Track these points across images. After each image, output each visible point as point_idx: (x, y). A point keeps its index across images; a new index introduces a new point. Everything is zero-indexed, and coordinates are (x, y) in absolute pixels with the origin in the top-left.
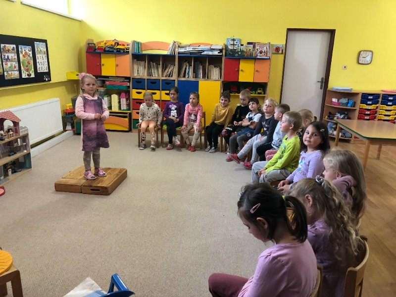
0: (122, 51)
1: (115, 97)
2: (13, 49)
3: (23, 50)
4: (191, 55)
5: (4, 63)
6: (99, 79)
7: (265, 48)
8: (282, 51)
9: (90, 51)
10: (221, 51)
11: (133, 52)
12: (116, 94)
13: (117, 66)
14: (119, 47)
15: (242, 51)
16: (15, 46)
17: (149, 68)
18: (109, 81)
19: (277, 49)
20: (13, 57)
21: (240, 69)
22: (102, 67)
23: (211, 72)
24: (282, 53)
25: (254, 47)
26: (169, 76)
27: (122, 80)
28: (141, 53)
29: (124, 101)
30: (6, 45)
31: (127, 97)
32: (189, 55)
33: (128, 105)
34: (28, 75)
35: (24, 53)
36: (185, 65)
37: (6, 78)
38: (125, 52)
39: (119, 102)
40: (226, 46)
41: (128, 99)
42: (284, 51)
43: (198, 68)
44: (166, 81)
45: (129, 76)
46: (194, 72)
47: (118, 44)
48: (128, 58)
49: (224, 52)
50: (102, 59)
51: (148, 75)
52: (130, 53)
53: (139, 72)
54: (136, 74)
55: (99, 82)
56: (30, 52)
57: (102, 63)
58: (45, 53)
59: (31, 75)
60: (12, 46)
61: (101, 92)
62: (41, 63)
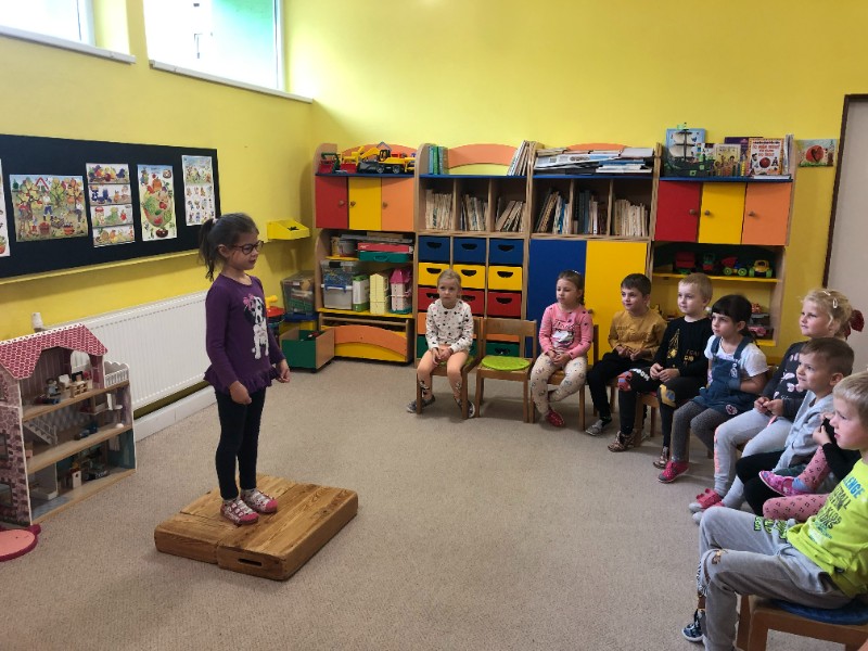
0: (396, 171)
1: (377, 281)
2: (121, 174)
3: (150, 177)
4: (569, 176)
5: (92, 209)
6: (344, 237)
7: (777, 153)
8: (830, 157)
9: (327, 171)
10: (649, 162)
11: (425, 174)
12: (382, 273)
13: (385, 206)
14: (391, 160)
15: (709, 163)
16: (125, 167)
17: (462, 210)
18: (366, 241)
19: (815, 154)
20: (120, 194)
21: (703, 210)
22: (352, 211)
24: (830, 164)
25: (744, 150)
26: (510, 230)
27: (396, 240)
28: (443, 173)
29: (398, 290)
30: (104, 166)
31: (407, 281)
32: (563, 176)
33: (409, 300)
34: (159, 234)
35: (150, 182)
36: (553, 202)
37: (96, 244)
38: (404, 172)
39: (389, 293)
40: (664, 151)
41: (407, 286)
42: (835, 158)
43: (587, 209)
44: (502, 243)
45: (412, 230)
46: (575, 217)
47: (388, 155)
48: (412, 184)
49: (657, 164)
50: (351, 191)
51: (458, 228)
52: (417, 175)
53: (438, 220)
54: (429, 226)
55: (344, 244)
56: (167, 180)
57: (351, 200)
58: (208, 181)
59: (167, 232)
60: (118, 168)
61: (347, 268)
62: (197, 204)
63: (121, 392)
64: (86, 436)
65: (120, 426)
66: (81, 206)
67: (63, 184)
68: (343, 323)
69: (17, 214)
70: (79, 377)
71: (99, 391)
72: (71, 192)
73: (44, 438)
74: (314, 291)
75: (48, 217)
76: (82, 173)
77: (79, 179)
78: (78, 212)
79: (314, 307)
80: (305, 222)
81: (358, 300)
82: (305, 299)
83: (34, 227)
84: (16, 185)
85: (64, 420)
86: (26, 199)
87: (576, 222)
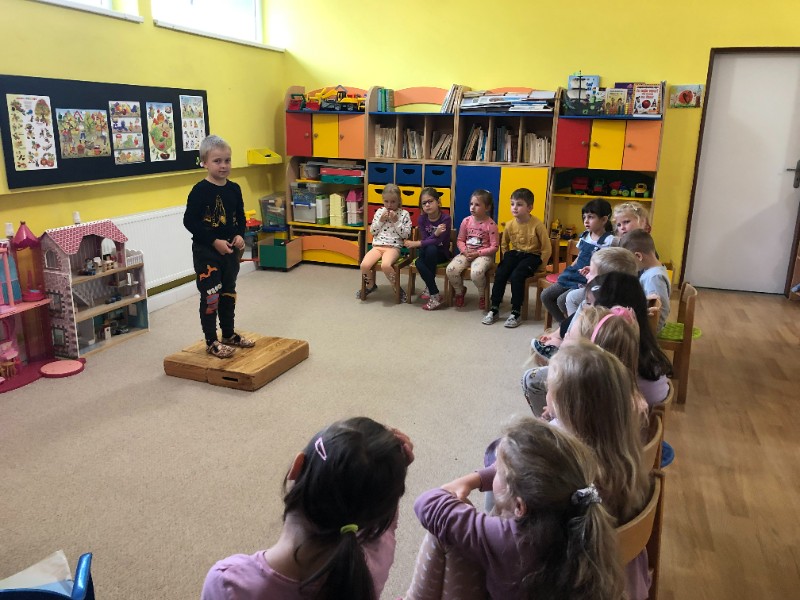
0: (350, 109)
1: (336, 200)
2: (134, 110)
3: (156, 111)
4: (489, 114)
5: (114, 136)
6: (309, 163)
7: (655, 96)
8: (698, 99)
9: (294, 109)
10: (551, 103)
11: (374, 111)
12: (340, 193)
13: (341, 137)
14: (346, 100)
15: (600, 104)
16: (138, 104)
17: (403, 141)
18: (327, 167)
19: (686, 97)
20: (134, 125)
21: (592, 143)
22: (315, 142)
23: (528, 149)
24: (698, 105)
25: (630, 94)
26: (443, 158)
27: (352, 167)
28: (389, 111)
29: (352, 207)
30: (121, 103)
31: (359, 200)
32: (484, 113)
33: (361, 215)
34: (162, 156)
35: (156, 116)
36: (476, 135)
37: (117, 162)
38: (357, 110)
39: (345, 209)
41: (360, 204)
43: (503, 141)
44: (435, 168)
45: (363, 158)
46: (493, 148)
47: (344, 96)
48: (364, 119)
49: (557, 104)
50: (314, 125)
51: (400, 156)
52: (367, 112)
53: (384, 150)
54: (378, 155)
55: (310, 169)
56: (168, 115)
57: (314, 133)
58: (200, 116)
59: (168, 155)
60: (132, 104)
61: (312, 188)
62: (191, 133)
63: (138, 271)
64: (113, 302)
65: (137, 296)
66: (105, 133)
67: (93, 117)
68: (309, 234)
69: (61, 138)
70: (108, 258)
71: (122, 269)
72: (98, 122)
73: (85, 301)
74: (285, 207)
75: (83, 140)
76: (106, 108)
77: (104, 113)
78: (103, 137)
79: (285, 220)
80: (278, 151)
81: (321, 215)
82: (279, 214)
83: (73, 148)
84: (60, 117)
85: (97, 290)
86: (67, 127)
87: (495, 152)
